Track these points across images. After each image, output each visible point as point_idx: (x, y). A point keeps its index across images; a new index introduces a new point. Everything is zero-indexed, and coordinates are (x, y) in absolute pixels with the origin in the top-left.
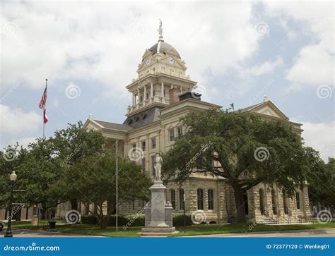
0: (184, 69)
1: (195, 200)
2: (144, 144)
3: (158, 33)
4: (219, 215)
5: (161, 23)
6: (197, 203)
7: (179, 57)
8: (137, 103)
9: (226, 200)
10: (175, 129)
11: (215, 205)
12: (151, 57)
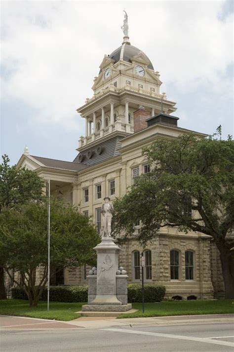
0: (158, 84)
1: (167, 266)
2: (99, 188)
3: (122, 31)
4: (201, 288)
5: (126, 16)
6: (169, 271)
7: (151, 66)
8: (93, 132)
9: (211, 267)
10: (140, 167)
11: (196, 273)
12: (111, 66)
